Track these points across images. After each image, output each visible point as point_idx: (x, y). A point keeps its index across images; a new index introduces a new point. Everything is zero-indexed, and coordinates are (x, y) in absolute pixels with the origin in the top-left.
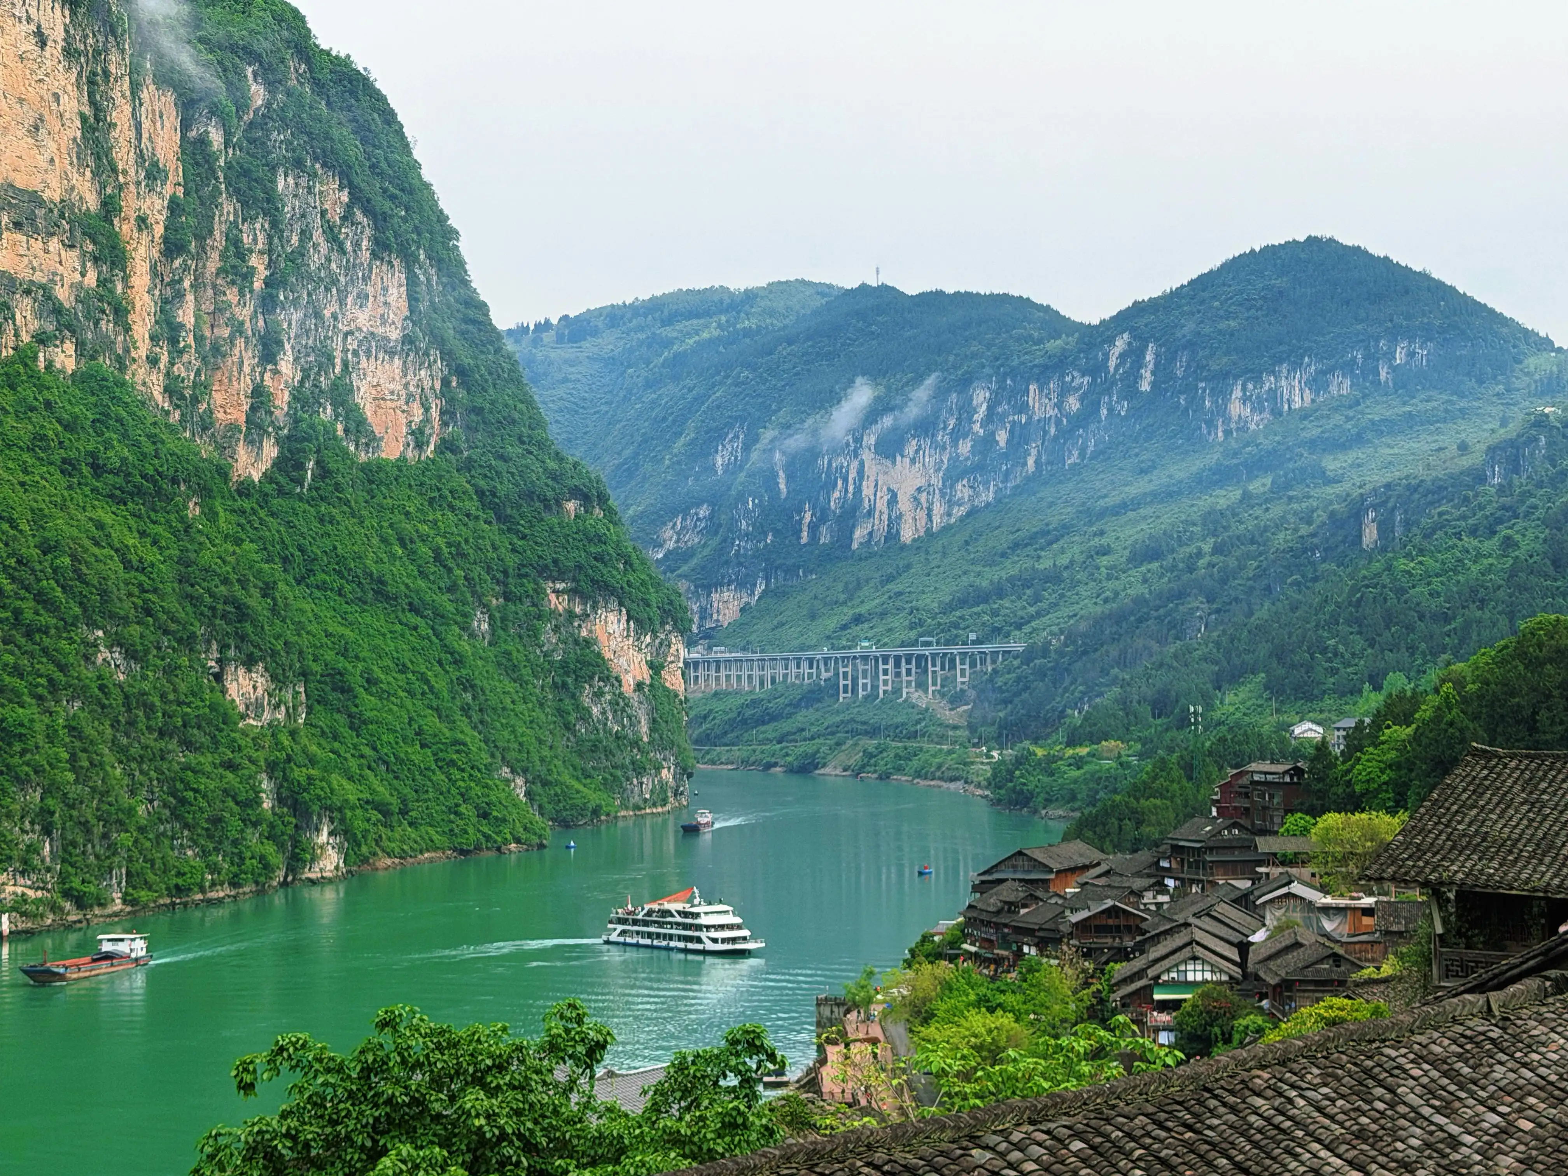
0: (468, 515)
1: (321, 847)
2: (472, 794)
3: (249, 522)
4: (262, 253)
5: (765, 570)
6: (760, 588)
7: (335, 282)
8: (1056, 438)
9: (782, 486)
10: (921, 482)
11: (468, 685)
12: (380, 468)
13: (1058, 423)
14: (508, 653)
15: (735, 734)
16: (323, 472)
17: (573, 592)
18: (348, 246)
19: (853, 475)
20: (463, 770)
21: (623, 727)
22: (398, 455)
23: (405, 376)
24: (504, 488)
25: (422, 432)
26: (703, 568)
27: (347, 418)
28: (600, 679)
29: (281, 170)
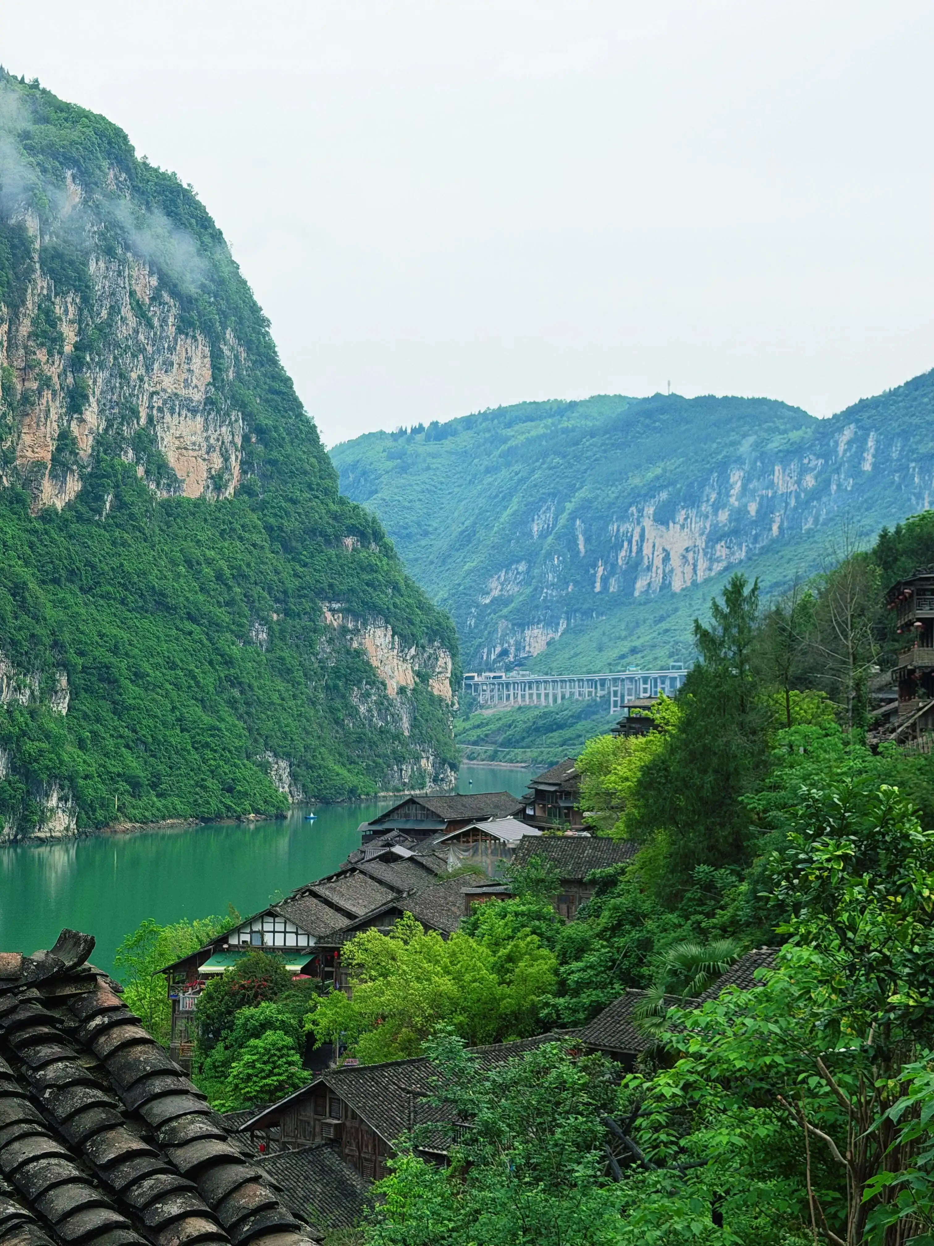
0: (254, 545)
1: (51, 810)
2: (220, 771)
3: (41, 540)
4: (72, 322)
5: (567, 613)
6: (563, 626)
7: (143, 350)
8: (796, 508)
9: (581, 547)
10: (688, 543)
11: (235, 682)
12: (179, 504)
13: (797, 497)
14: (282, 659)
15: (530, 739)
16: (120, 504)
17: (347, 611)
18: (156, 322)
19: (636, 538)
20: (215, 751)
21: (387, 723)
22: (198, 495)
23: (207, 430)
24: (291, 525)
25: (221, 478)
26: (518, 610)
27: (149, 462)
28: (367, 683)
29: (93, 256)
